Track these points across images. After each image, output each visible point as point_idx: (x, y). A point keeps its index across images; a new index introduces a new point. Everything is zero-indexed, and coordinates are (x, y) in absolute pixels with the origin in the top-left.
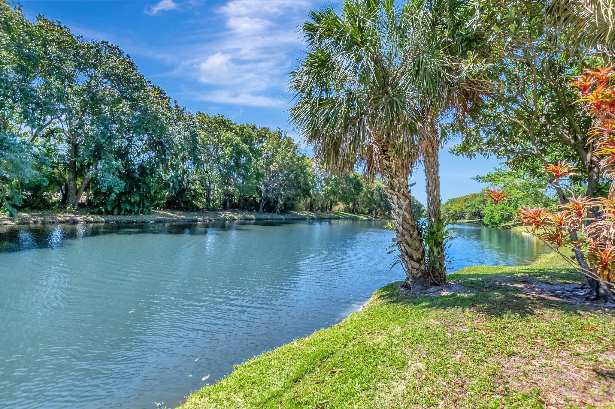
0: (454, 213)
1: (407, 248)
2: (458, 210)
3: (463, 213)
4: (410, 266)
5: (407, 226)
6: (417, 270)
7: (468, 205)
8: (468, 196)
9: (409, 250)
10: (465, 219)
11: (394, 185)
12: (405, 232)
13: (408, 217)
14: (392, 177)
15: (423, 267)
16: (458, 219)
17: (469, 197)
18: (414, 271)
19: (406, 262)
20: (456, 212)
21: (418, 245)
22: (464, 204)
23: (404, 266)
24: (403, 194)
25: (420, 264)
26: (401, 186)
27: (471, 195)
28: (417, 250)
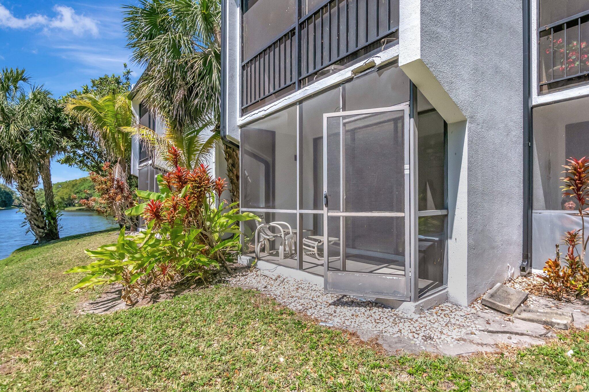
0: (60, 200)
1: (35, 222)
2: (66, 197)
3: (72, 200)
4: (38, 232)
5: (34, 210)
6: (42, 233)
7: (77, 191)
8: (76, 180)
9: (36, 223)
10: (74, 206)
11: (24, 187)
12: (33, 213)
13: (34, 205)
14: (22, 183)
15: (46, 231)
16: (67, 207)
17: (78, 182)
18: (41, 234)
19: (35, 230)
20: (63, 199)
21: (42, 220)
22: (73, 190)
23: (34, 233)
24: (31, 192)
25: (44, 230)
26: (29, 188)
27: (80, 179)
28: (42, 222)
